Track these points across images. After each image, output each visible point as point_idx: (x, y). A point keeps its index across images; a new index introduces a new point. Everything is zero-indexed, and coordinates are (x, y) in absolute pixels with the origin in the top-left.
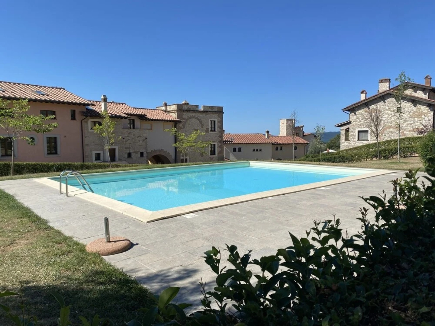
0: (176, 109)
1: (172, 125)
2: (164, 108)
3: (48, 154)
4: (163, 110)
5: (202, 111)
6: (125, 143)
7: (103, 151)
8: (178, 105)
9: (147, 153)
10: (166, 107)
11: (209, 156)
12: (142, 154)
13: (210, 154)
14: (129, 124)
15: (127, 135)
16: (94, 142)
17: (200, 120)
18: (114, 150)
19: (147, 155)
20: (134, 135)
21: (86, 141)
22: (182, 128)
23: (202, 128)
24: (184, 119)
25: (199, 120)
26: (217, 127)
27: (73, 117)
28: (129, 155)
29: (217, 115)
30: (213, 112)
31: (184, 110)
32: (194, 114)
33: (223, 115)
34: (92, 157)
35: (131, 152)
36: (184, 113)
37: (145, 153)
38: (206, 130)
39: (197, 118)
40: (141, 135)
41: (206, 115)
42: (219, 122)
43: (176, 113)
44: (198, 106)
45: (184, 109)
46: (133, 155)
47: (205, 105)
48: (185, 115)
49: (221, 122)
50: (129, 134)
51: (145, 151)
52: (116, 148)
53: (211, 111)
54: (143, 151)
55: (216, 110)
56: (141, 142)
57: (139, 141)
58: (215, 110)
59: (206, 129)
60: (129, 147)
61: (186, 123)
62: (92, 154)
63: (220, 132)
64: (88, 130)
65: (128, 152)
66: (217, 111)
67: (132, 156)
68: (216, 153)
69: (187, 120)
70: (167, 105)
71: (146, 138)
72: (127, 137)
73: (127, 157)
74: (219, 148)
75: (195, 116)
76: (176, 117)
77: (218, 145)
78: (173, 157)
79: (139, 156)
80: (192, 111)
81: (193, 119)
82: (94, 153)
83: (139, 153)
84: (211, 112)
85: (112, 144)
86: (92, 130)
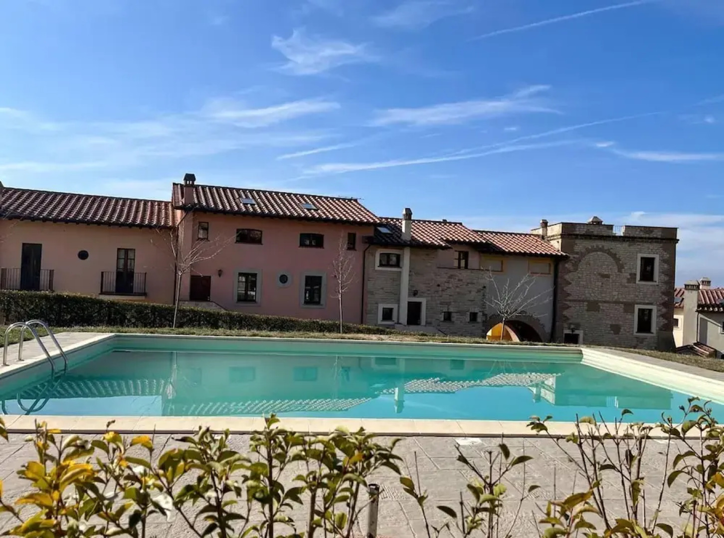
0: (560, 232)
1: (550, 264)
2: (540, 232)
3: (306, 302)
4: (538, 236)
5: (620, 237)
6: (440, 292)
7: (397, 305)
8: (565, 226)
9: (484, 315)
10: (545, 229)
11: (635, 334)
12: (474, 316)
13: (636, 329)
14: (457, 261)
15: (445, 280)
16: (382, 289)
17: (615, 254)
18: (419, 304)
19: (484, 319)
20: (459, 280)
21: (369, 285)
22: (570, 272)
23: (620, 271)
24: (577, 253)
25: (614, 256)
26: (660, 272)
27: (352, 246)
28: (448, 317)
29: (661, 245)
30: (649, 238)
31: (577, 235)
32: (600, 244)
33: (677, 245)
34: (376, 313)
35: (451, 310)
36: (577, 241)
37: (480, 314)
38: (629, 277)
39: (609, 252)
40: (475, 281)
41: (629, 246)
42: (664, 261)
43: (560, 241)
44: (612, 226)
45: (578, 233)
46: (455, 317)
47: (627, 225)
48: (581, 246)
49: (670, 262)
50: (451, 277)
51: (480, 312)
52: (423, 301)
53: (645, 238)
54: (476, 310)
55: (658, 234)
56: (473, 293)
57: (470, 292)
58: (655, 236)
59: (631, 274)
60: (448, 301)
61: (580, 261)
62: (377, 308)
63: (666, 283)
64: (374, 267)
65: (445, 310)
66: (660, 237)
67: (453, 319)
68: (654, 328)
69: (583, 255)
70: (548, 224)
71: (484, 287)
72: (445, 282)
73: (442, 319)
74: (661, 318)
75: (603, 247)
76: (560, 249)
77: (658, 310)
78: (548, 328)
79: (468, 319)
80: (596, 236)
81: (599, 253)
82: (381, 307)
83: (469, 313)
84: (645, 240)
85: (415, 294)
86: (381, 269)
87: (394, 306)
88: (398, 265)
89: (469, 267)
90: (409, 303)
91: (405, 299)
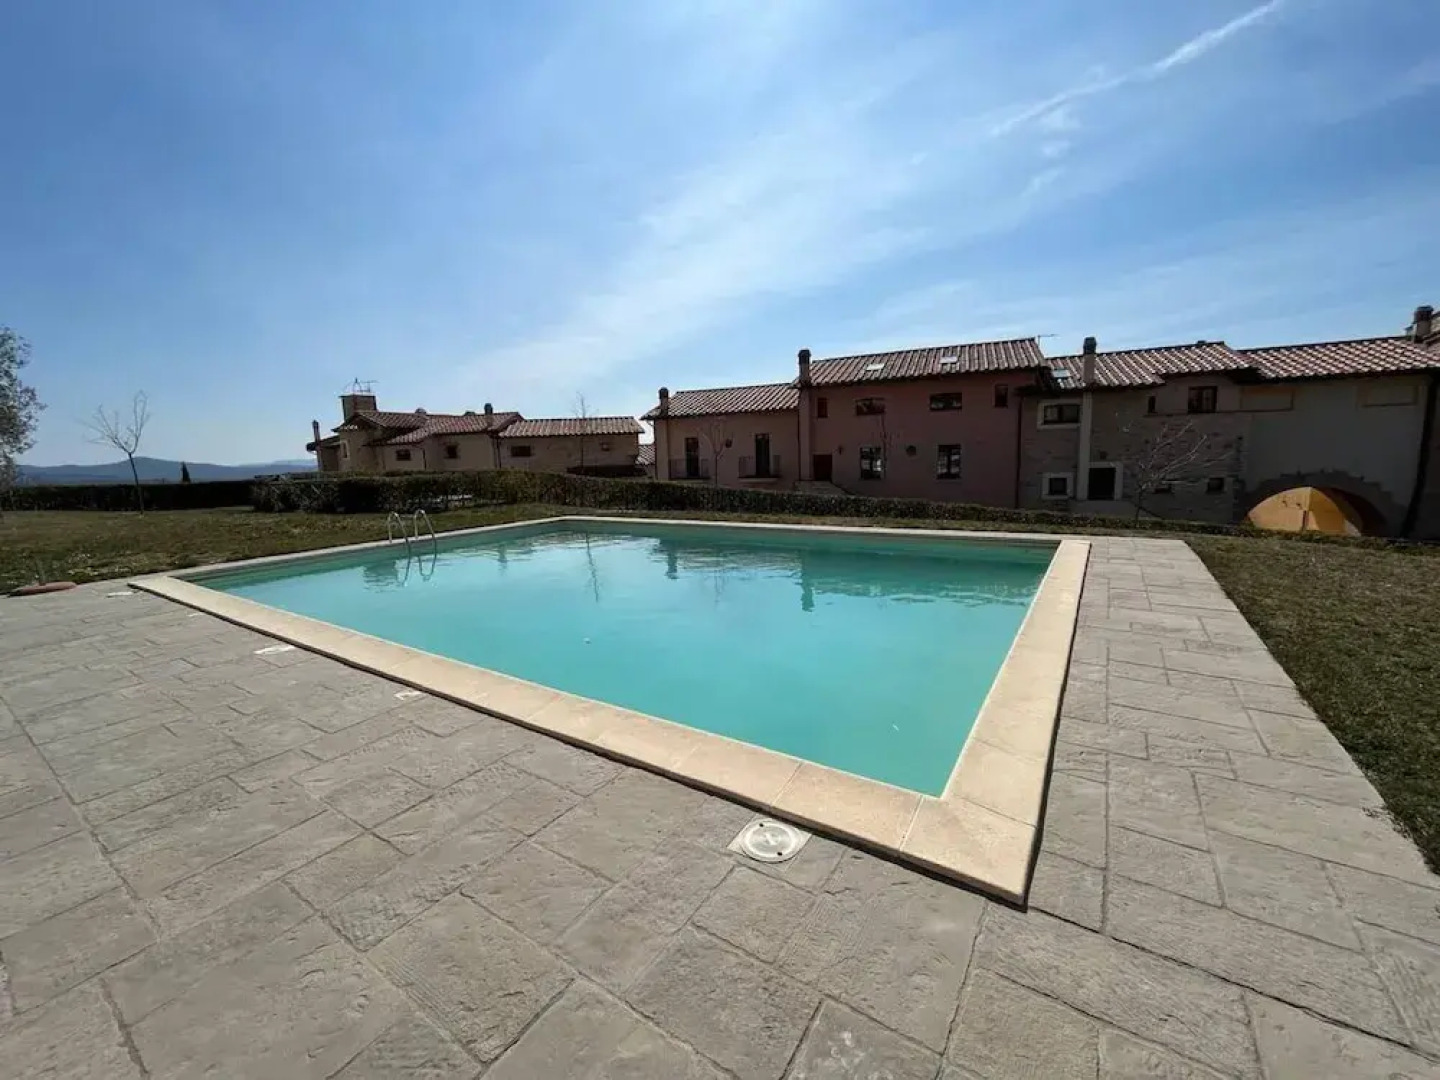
1: (1416, 387)
3: (940, 476)
6: (1150, 452)
7: (1072, 473)
9: (1239, 481)
10: (1424, 323)
12: (1216, 484)
16: (1050, 453)
18: (1111, 471)
19: (1239, 488)
20: (1187, 431)
21: (1029, 450)
27: (1001, 402)
34: (1040, 486)
35: (1170, 476)
37: (1229, 481)
40: (1220, 431)
46: (1178, 486)
50: (1171, 428)
51: (1230, 476)
52: (1118, 466)
54: (1223, 474)
56: (1217, 449)
57: (1210, 447)
62: (1041, 480)
64: (1036, 426)
67: (1174, 490)
71: (1240, 438)
73: (1153, 490)
79: (1204, 489)
82: (1047, 477)
83: (1207, 480)
85: (1103, 456)
86: (1046, 427)
87: (1069, 476)
88: (1076, 420)
89: (1218, 409)
90: (1092, 471)
91: (1085, 464)
